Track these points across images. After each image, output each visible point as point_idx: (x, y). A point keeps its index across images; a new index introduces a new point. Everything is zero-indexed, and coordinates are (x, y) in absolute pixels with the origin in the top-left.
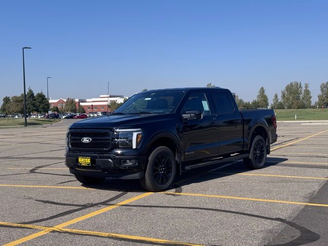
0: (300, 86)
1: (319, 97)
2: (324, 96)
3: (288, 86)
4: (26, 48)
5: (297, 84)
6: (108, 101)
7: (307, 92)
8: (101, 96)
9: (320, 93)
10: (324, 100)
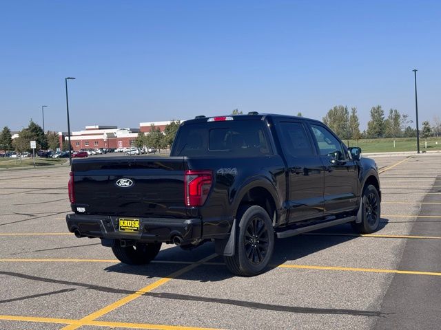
0: (346, 111)
1: (369, 124)
2: (375, 123)
3: (331, 111)
4: (69, 78)
5: (343, 108)
6: (103, 134)
7: (355, 118)
8: (87, 127)
9: (370, 119)
10: (375, 128)
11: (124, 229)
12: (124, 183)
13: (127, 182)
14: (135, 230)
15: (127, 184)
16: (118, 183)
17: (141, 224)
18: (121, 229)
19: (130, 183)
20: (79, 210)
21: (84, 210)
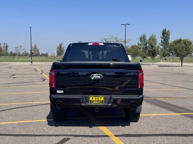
11: (93, 102)
12: (96, 76)
13: (99, 75)
14: (100, 102)
15: (99, 77)
16: (92, 76)
17: (105, 98)
18: (90, 102)
19: (101, 76)
20: (58, 92)
21: (62, 92)
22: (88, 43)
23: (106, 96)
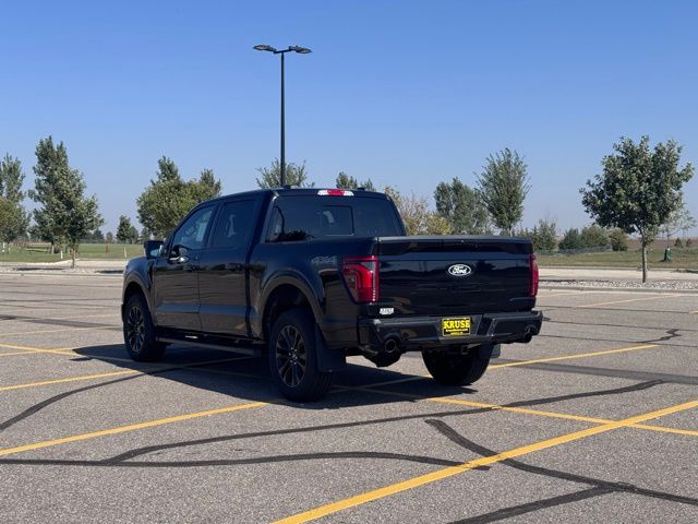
11: (450, 333)
12: (459, 270)
13: (464, 268)
14: (464, 332)
15: (464, 272)
16: (452, 270)
18: (446, 333)
19: (468, 270)
20: (384, 311)
21: (391, 311)
22: (318, 190)
23: (474, 318)
